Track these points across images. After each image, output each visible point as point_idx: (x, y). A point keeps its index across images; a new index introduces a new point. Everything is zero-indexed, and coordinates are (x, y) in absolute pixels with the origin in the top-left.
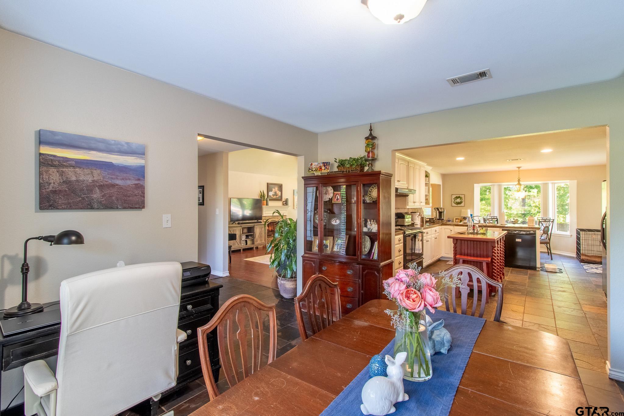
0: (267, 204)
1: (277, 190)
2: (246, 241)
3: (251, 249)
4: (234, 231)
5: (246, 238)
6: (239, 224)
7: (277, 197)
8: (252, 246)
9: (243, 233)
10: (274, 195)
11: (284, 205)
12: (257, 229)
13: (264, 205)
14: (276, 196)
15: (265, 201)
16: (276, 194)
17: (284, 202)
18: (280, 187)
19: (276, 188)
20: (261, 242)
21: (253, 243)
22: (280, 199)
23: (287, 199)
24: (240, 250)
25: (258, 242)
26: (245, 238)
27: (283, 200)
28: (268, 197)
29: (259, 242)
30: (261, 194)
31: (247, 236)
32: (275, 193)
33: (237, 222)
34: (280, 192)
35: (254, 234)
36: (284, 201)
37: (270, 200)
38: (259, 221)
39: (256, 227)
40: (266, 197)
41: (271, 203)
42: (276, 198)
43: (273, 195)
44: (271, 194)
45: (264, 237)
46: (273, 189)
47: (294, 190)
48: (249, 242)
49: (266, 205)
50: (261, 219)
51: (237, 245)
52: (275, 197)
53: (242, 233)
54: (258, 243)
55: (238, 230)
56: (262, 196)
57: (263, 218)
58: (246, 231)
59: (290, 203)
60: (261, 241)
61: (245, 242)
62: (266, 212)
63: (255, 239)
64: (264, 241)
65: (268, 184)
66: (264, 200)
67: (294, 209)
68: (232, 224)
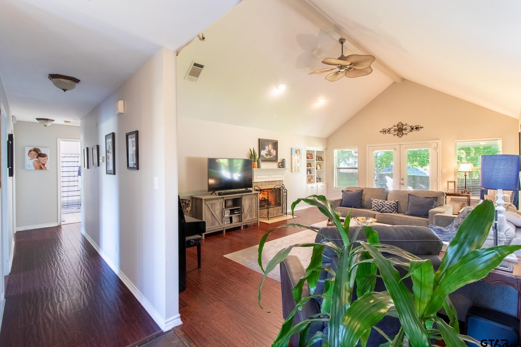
0: (259, 167)
1: (271, 148)
2: (231, 218)
3: (238, 228)
4: (213, 204)
5: (231, 214)
6: (219, 194)
7: (272, 157)
8: (239, 224)
9: (227, 206)
10: (267, 155)
11: (280, 167)
12: (245, 200)
13: (255, 168)
14: (270, 155)
15: (256, 163)
16: (269, 153)
17: (280, 164)
18: (275, 145)
19: (270, 146)
20: (251, 218)
21: (240, 221)
22: (275, 159)
23: (283, 159)
24: (222, 232)
25: (247, 219)
26: (229, 213)
27: (279, 161)
28: (259, 157)
29: (248, 218)
30: (250, 153)
31: (232, 212)
33: (217, 192)
34: (275, 151)
35: (242, 207)
36: (279, 163)
37: (263, 161)
38: (248, 189)
39: (244, 198)
40: (257, 157)
41: (264, 165)
42: (270, 158)
43: (266, 154)
44: (263, 153)
45: (255, 211)
46: (266, 147)
47: (292, 149)
48: (235, 219)
49: (257, 168)
50: (251, 186)
51: (217, 224)
52: (269, 157)
53: (224, 207)
54: (247, 220)
55: (218, 203)
56: (253, 155)
57: (254, 185)
58: (230, 203)
59: (287, 164)
60: (252, 216)
61: (229, 220)
62: (258, 177)
63: (242, 214)
64: (255, 217)
65: (259, 140)
66: (255, 161)
67: (292, 172)
68: (211, 194)
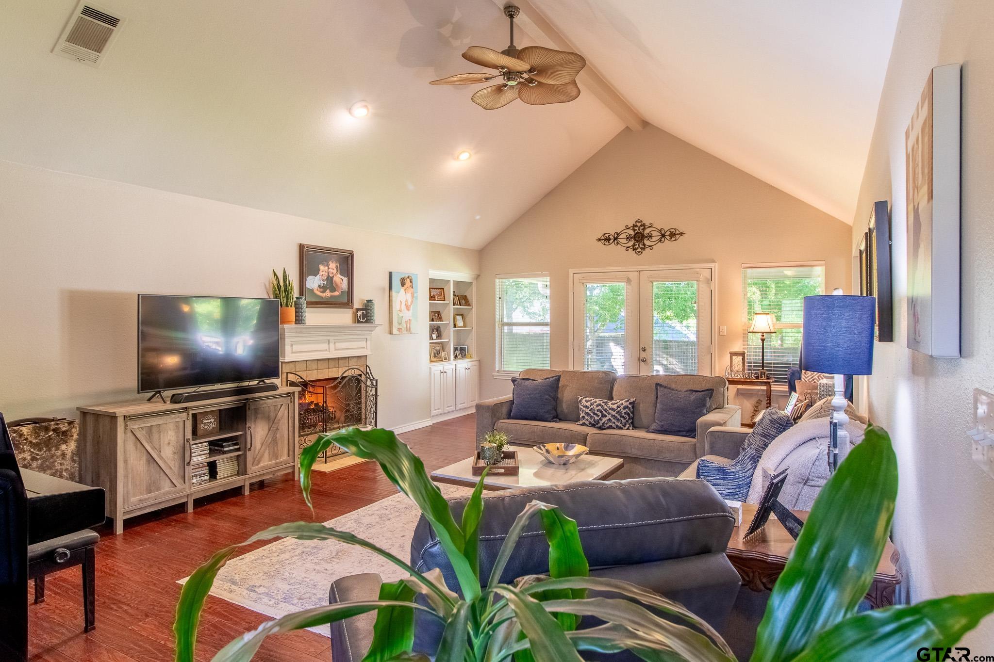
0: (299, 320)
1: (335, 271)
2: (212, 469)
3: (237, 492)
4: (154, 430)
5: (212, 452)
6: (175, 399)
7: (336, 293)
8: (237, 481)
9: (199, 433)
10: (323, 288)
11: (359, 322)
13: (289, 322)
14: (333, 289)
15: (292, 310)
16: (330, 284)
17: (360, 313)
18: (346, 261)
19: (333, 265)
20: (273, 462)
21: (242, 470)
22: (345, 301)
23: (368, 301)
24: (180, 508)
25: (261, 465)
26: (207, 452)
27: (357, 305)
28: (301, 293)
29: (266, 462)
30: (275, 283)
31: (216, 447)
32: (330, 279)
33: (168, 393)
34: (345, 280)
35: (246, 433)
36: (358, 310)
37: (311, 304)
38: (267, 381)
40: (296, 293)
41: (313, 317)
42: (332, 296)
43: (319, 286)
44: (313, 283)
45: (286, 442)
46: (322, 267)
47: (391, 273)
48: (225, 467)
49: (295, 324)
50: (275, 373)
51: (166, 487)
52: (328, 294)
53: (189, 435)
54: (261, 468)
55: (172, 426)
56: (281, 289)
57: (284, 369)
58: (209, 424)
59: (379, 313)
60: (276, 456)
61: (206, 470)
62: (295, 348)
63: (248, 453)
64: (285, 457)
65: (301, 247)
66: (287, 306)
67: (391, 333)
68: (149, 400)
